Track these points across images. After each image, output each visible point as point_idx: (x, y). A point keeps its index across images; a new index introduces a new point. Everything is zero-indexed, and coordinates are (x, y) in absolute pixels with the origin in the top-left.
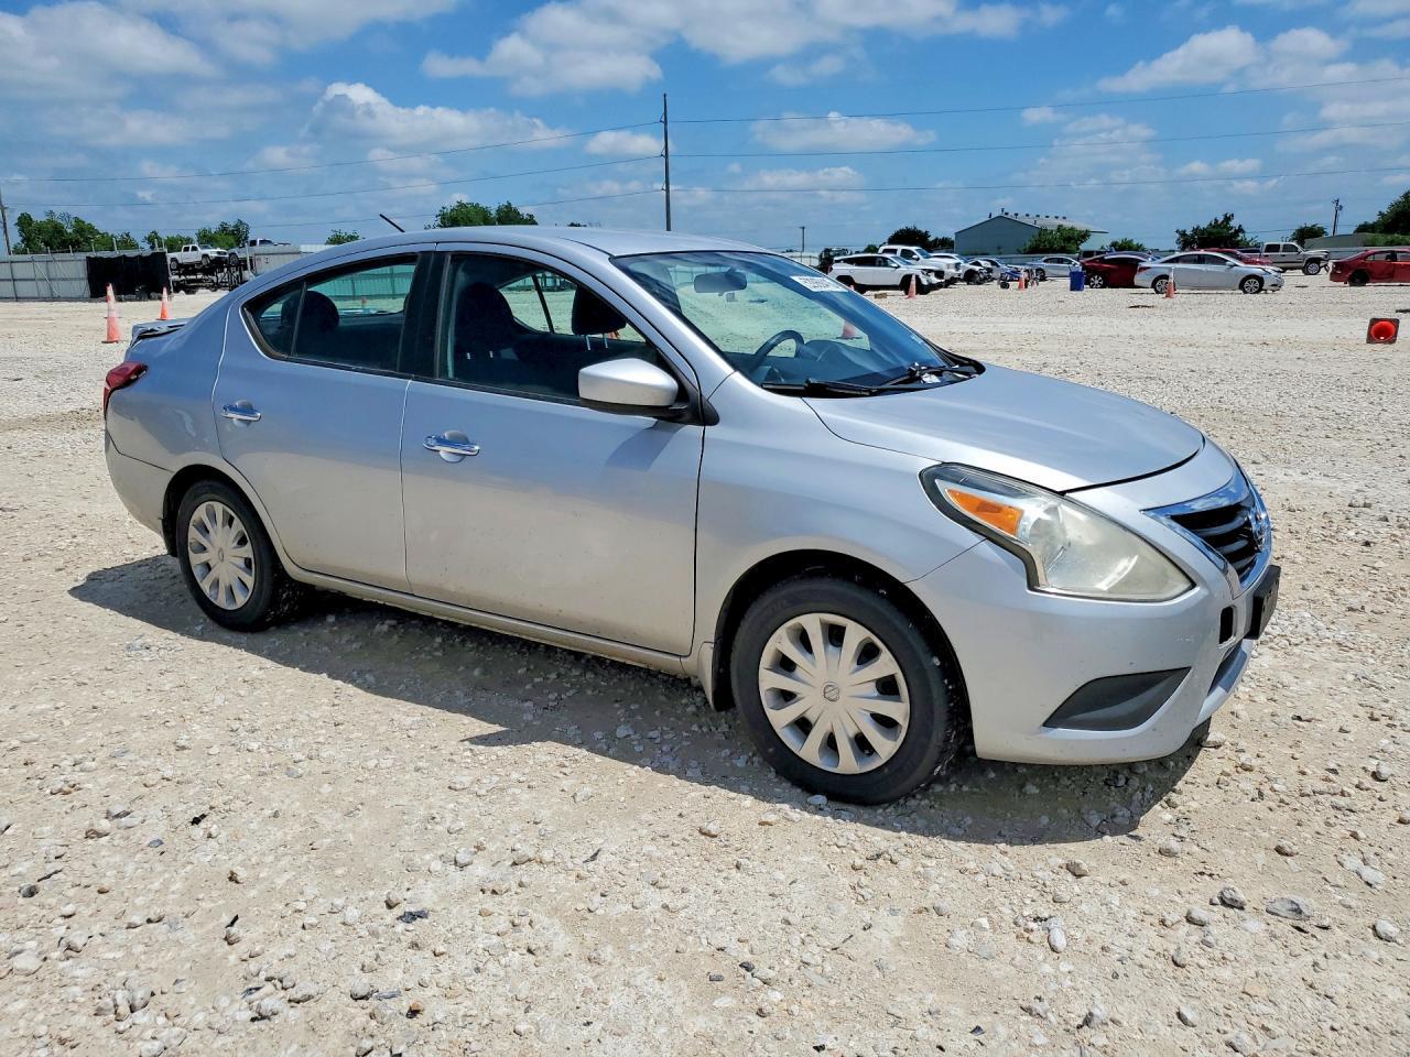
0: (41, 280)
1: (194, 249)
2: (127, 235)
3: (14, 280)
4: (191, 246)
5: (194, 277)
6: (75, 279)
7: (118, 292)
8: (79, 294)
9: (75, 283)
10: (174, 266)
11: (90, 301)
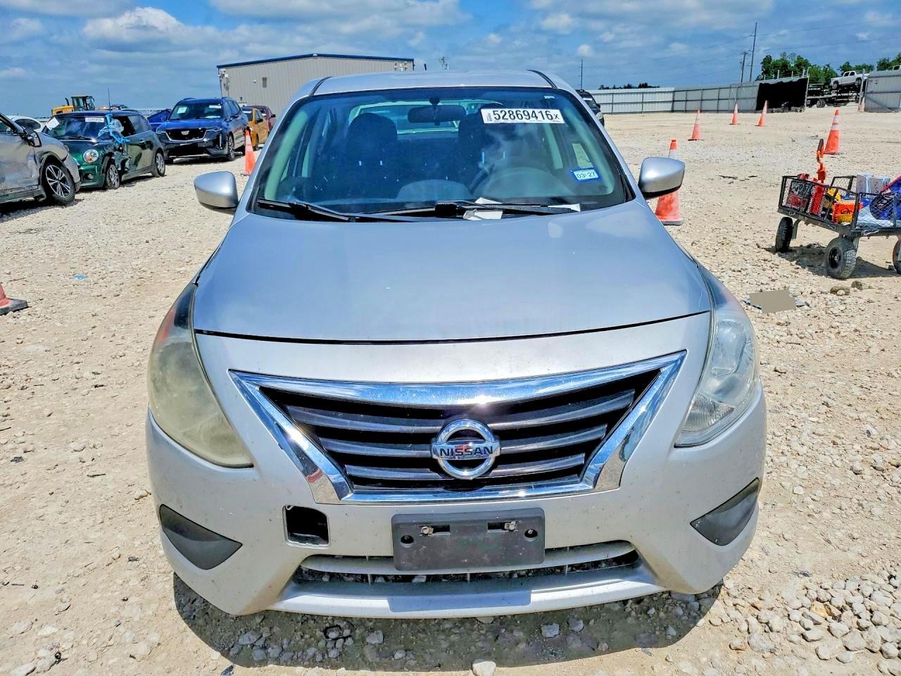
0: (732, 99)
1: (853, 74)
2: (828, 66)
3: (702, 100)
4: (850, 72)
5: (847, 94)
6: (750, 98)
7: (770, 106)
8: (750, 108)
9: (750, 101)
10: (835, 86)
11: (755, 112)
